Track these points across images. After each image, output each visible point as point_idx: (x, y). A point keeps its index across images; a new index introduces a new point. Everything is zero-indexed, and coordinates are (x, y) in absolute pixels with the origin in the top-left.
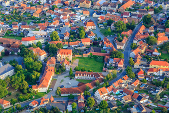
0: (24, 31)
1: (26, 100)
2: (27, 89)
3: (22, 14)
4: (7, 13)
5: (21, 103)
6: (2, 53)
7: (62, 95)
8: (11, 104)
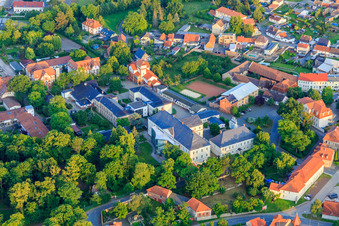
0: (319, 56)
1: (246, 210)
2: (260, 188)
3: (331, 19)
4: (304, 13)
5: (234, 214)
6: (250, 98)
7: (324, 216)
8: (213, 214)
